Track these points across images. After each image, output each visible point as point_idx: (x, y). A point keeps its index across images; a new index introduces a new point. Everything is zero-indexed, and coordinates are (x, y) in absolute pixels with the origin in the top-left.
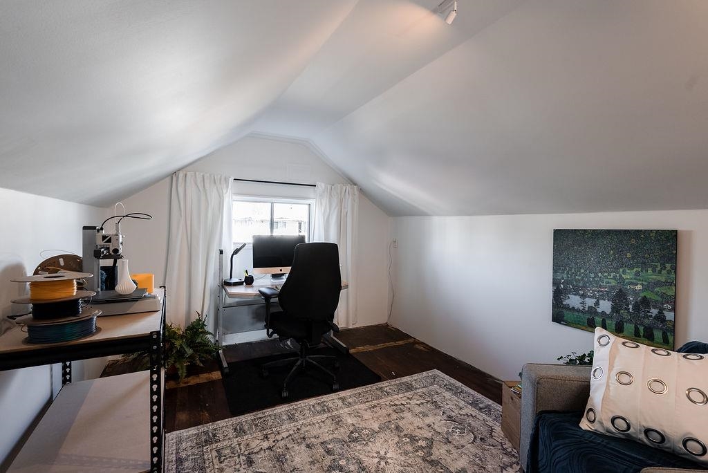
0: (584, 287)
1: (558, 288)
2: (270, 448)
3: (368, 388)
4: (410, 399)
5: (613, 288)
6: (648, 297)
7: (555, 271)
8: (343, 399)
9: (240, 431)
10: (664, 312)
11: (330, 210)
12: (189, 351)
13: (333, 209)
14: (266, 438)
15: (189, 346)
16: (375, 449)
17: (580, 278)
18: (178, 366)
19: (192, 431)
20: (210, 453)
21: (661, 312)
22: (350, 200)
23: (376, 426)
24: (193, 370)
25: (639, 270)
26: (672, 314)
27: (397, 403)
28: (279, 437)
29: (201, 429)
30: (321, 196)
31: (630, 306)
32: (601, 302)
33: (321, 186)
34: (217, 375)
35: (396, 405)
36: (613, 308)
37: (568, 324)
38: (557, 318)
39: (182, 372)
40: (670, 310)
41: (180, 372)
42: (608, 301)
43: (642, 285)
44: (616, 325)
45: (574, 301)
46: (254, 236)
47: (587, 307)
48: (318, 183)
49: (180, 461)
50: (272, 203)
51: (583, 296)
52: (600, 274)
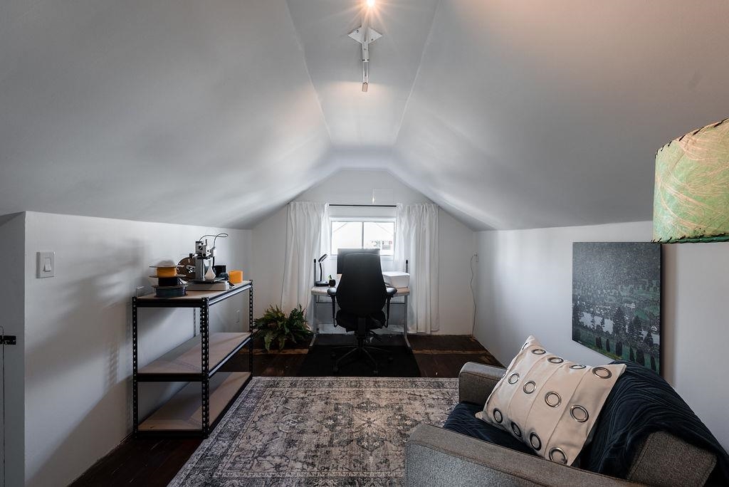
0: (594, 304)
1: (576, 304)
2: (303, 398)
3: (405, 379)
4: (430, 393)
5: (613, 306)
6: (640, 317)
7: (574, 287)
8: (376, 382)
9: (293, 385)
10: (652, 334)
11: (410, 227)
12: (287, 331)
13: (412, 225)
14: (305, 392)
15: (288, 327)
16: (369, 416)
17: (590, 294)
18: (280, 340)
19: (268, 379)
20: (269, 392)
21: (649, 335)
22: (428, 216)
23: (384, 403)
24: (289, 345)
25: (633, 286)
26: (658, 337)
27: (416, 393)
28: (313, 394)
29: (273, 378)
30: (401, 215)
31: (627, 327)
32: (605, 320)
33: (400, 205)
34: (305, 351)
35: (415, 395)
36: (614, 328)
37: (584, 343)
38: (576, 337)
39: (282, 344)
40: (656, 333)
41: (280, 344)
42: (611, 320)
43: (635, 302)
44: (617, 346)
45: (586, 319)
46: (339, 250)
47: (596, 326)
48: (398, 204)
49: (251, 391)
50: (363, 223)
51: (593, 314)
52: (604, 291)
